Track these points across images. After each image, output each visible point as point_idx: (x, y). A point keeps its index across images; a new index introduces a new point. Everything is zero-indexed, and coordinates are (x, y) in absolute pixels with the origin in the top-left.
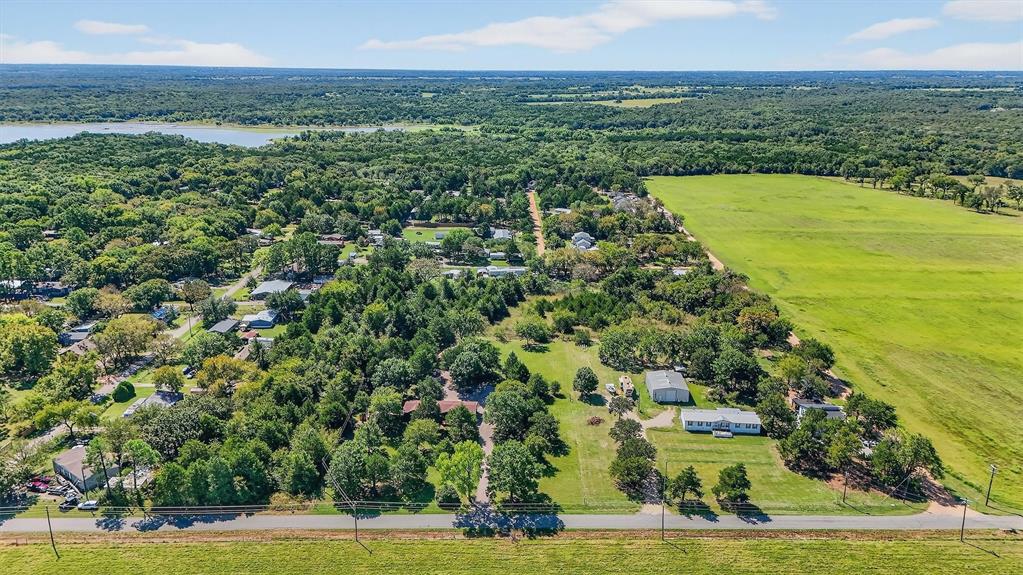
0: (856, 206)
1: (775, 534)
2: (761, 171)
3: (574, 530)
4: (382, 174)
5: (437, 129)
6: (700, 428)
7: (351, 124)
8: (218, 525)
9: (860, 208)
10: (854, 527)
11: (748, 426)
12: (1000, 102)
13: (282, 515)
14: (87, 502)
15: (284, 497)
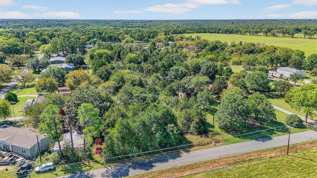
2: (198, 32)
13: (208, 148)
14: (44, 165)
15: (195, 137)
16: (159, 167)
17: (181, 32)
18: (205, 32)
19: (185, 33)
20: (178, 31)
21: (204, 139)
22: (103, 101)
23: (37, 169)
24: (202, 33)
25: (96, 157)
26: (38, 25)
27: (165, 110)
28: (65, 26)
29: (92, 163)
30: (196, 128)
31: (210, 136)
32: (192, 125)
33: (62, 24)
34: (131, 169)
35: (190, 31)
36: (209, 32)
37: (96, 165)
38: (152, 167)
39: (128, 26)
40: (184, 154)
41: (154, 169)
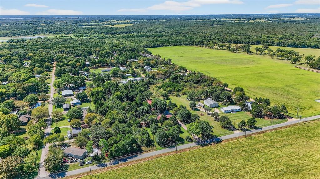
0: (206, 53)
1: (266, 131)
2: (174, 45)
3: (225, 140)
4: (60, 53)
5: (58, 36)
6: (228, 112)
7: (22, 36)
8: (134, 159)
9: (207, 53)
10: (279, 127)
11: (238, 109)
12: (215, 23)
13: (149, 152)
14: (88, 162)
15: (145, 148)
16: (129, 160)
17: (159, 45)
18: (181, 45)
19: (164, 46)
20: (157, 44)
21: (149, 149)
22: (107, 134)
23: (86, 163)
24: (178, 45)
25: (106, 158)
26: (25, 31)
27: (132, 138)
28: (52, 32)
29: (105, 160)
30: (146, 144)
31: (151, 147)
32: (144, 143)
33: (48, 30)
34: (119, 162)
35: (167, 44)
36: (184, 45)
37: (107, 161)
38: (127, 160)
39: (113, 32)
40: (139, 155)
41: (127, 161)
